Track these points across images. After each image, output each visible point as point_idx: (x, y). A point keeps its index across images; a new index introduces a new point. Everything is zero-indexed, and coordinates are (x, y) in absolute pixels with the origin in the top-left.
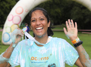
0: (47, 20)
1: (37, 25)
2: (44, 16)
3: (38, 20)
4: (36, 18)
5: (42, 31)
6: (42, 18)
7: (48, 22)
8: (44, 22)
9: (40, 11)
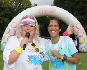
0: (59, 27)
1: (52, 29)
2: (58, 24)
3: (53, 26)
4: (52, 24)
5: (55, 33)
6: (56, 25)
7: (60, 28)
8: (57, 28)
9: (56, 20)
